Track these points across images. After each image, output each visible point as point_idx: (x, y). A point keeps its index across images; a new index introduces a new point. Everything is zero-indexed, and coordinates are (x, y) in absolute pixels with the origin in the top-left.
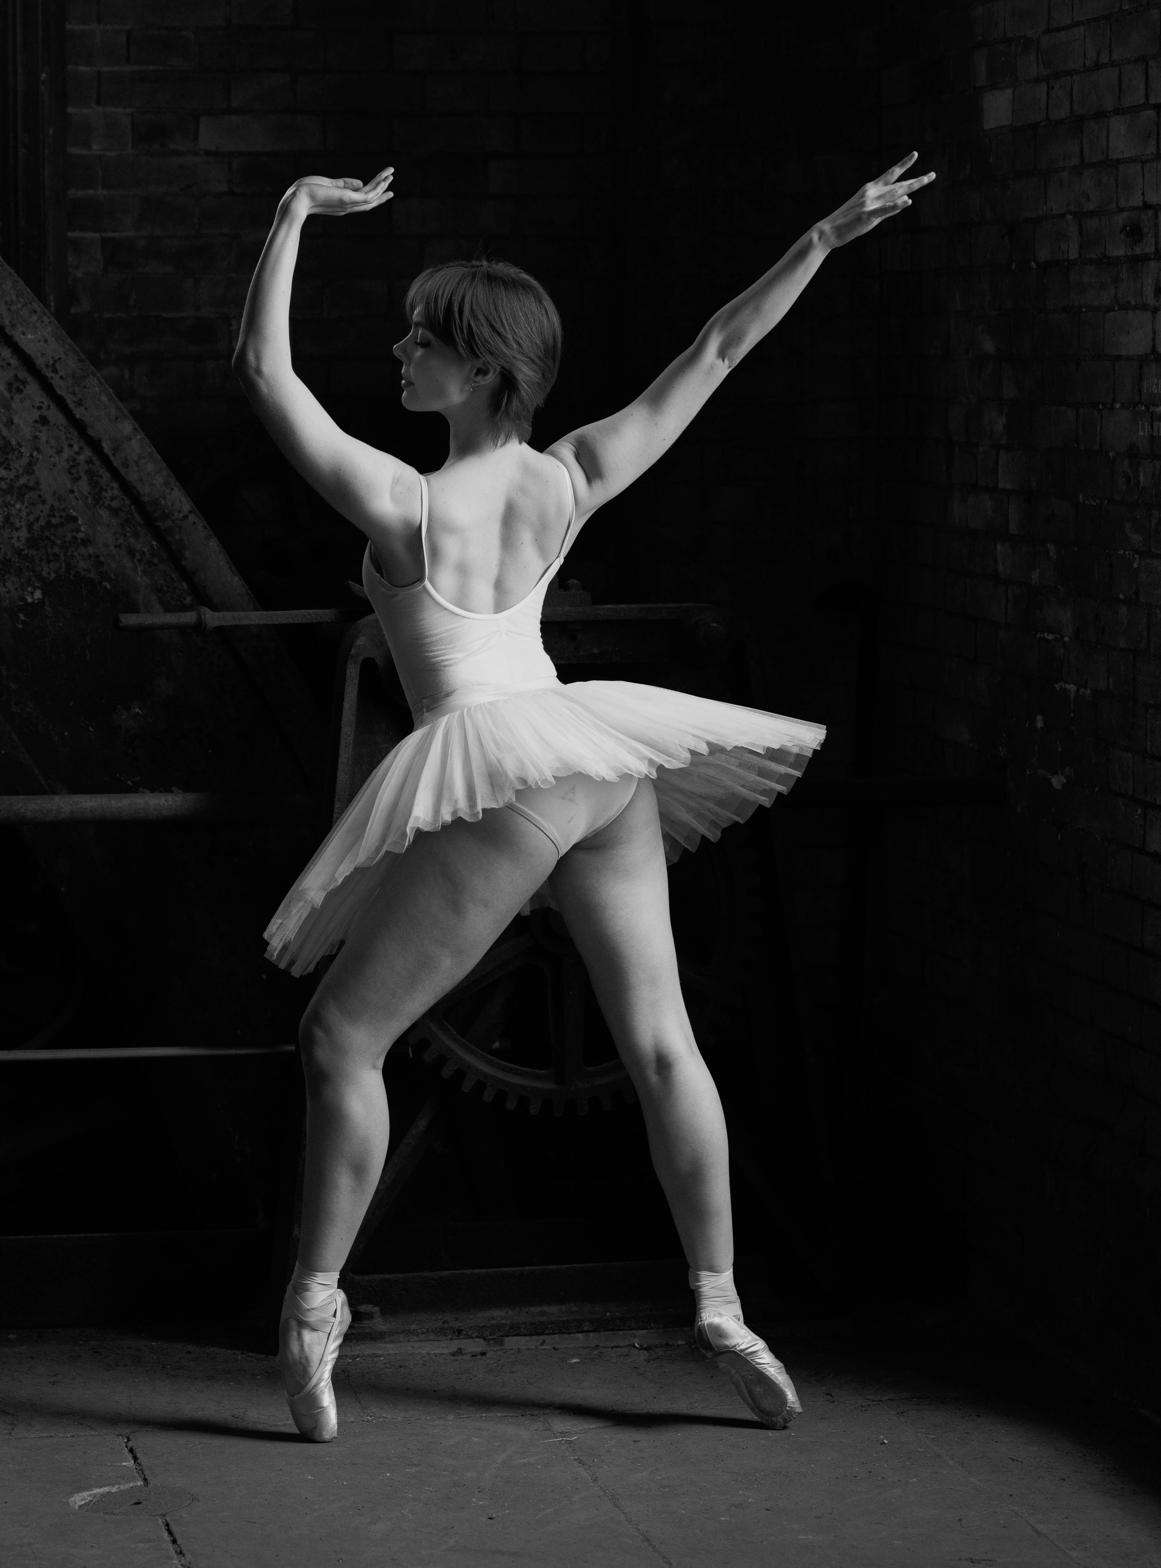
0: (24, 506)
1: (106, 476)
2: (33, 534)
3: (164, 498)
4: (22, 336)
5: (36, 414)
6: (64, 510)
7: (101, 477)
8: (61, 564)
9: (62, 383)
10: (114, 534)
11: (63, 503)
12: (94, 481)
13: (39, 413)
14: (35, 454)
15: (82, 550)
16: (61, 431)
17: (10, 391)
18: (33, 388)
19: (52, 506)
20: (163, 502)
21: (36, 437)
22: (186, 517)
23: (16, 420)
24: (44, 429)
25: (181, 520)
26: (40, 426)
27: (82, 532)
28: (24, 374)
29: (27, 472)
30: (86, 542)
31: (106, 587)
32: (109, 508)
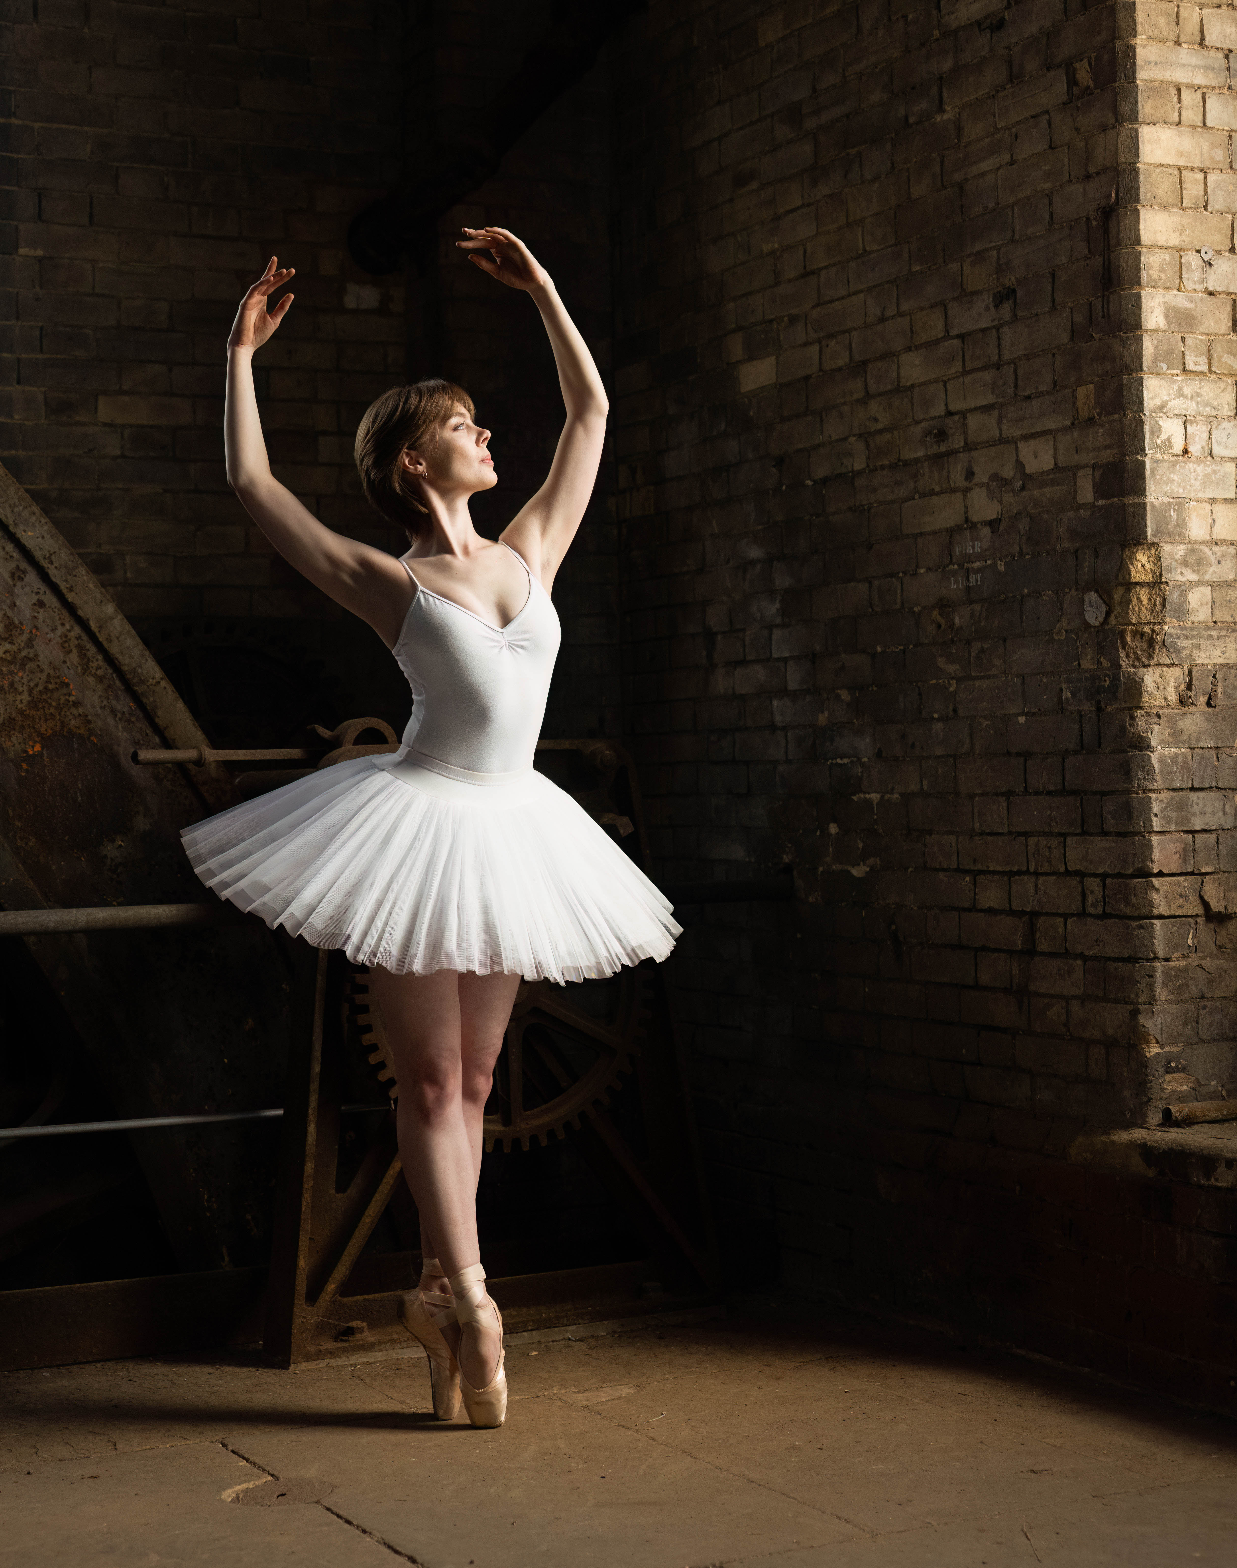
0: (26, 674)
1: (92, 650)
2: (34, 697)
3: (140, 667)
4: (23, 533)
5: (35, 598)
6: (58, 677)
7: (88, 650)
8: (57, 723)
9: (56, 572)
10: (100, 697)
11: (57, 671)
12: (82, 654)
13: (37, 597)
14: (34, 631)
15: (74, 711)
16: (55, 612)
17: (13, 579)
18: (32, 577)
19: (49, 674)
20: (140, 670)
21: (35, 617)
22: (159, 682)
23: (18, 603)
24: (41, 611)
25: (155, 685)
26: (37, 608)
27: (73, 695)
28: (24, 565)
29: (28, 646)
30: (76, 704)
31: (94, 742)
32: (95, 675)
